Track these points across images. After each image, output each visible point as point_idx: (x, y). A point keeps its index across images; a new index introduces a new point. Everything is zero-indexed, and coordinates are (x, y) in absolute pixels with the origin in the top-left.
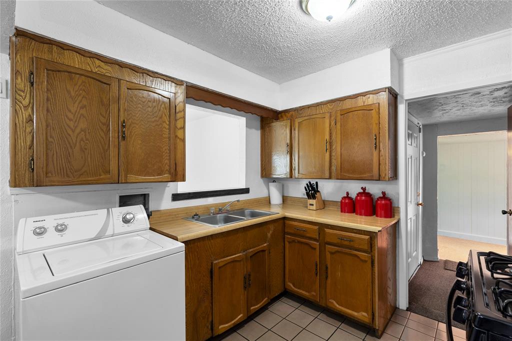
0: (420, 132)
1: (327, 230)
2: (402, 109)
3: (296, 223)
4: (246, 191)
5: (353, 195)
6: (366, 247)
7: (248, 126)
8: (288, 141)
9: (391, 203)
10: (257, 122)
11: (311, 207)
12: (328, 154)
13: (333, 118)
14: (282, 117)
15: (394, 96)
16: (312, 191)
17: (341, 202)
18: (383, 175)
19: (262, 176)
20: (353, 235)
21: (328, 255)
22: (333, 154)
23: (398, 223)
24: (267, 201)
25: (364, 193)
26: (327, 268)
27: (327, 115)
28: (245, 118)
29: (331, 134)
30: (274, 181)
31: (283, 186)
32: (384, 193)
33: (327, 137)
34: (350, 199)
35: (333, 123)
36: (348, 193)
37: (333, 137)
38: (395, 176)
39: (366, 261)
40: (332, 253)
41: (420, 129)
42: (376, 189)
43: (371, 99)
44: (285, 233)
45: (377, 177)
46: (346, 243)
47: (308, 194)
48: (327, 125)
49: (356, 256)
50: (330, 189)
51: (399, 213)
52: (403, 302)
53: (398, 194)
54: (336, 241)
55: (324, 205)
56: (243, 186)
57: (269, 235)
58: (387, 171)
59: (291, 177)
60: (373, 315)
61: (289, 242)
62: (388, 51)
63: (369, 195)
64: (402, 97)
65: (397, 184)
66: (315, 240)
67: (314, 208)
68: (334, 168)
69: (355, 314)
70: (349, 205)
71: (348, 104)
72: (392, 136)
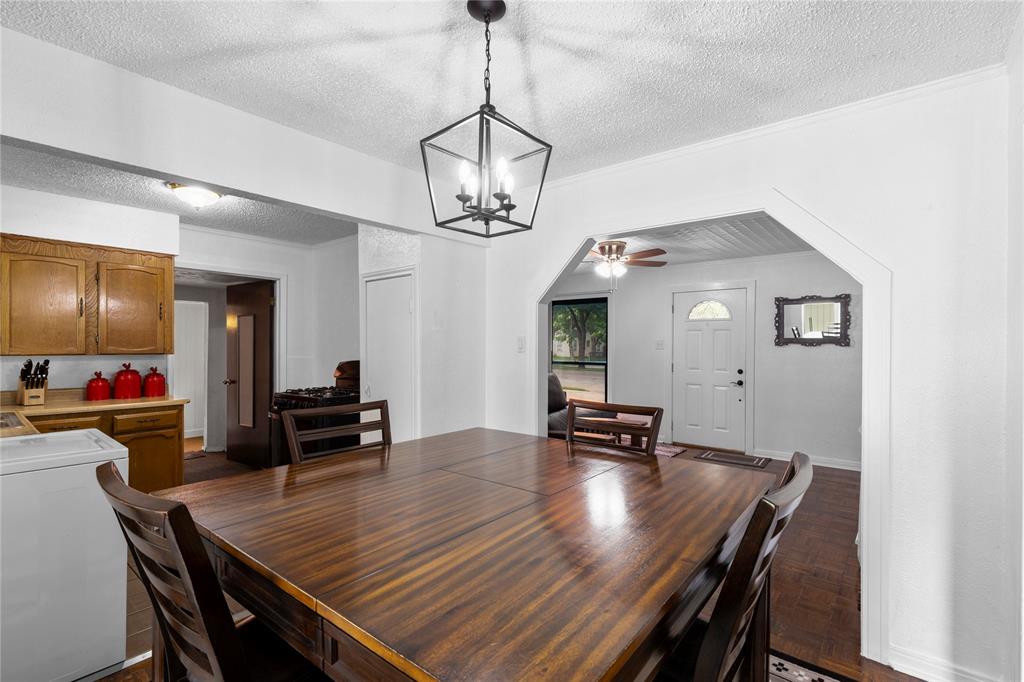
1: (118, 417)
9: (164, 379)
11: (34, 401)
12: (83, 320)
13: (90, 270)
18: (167, 348)
20: (157, 413)
22: (92, 320)
27: (82, 265)
29: (86, 291)
32: (154, 369)
33: (83, 295)
34: (105, 380)
35: (90, 277)
36: (97, 374)
37: (92, 296)
43: (153, 262)
45: (161, 350)
46: (148, 424)
47: (25, 381)
50: (65, 371)
55: (57, 395)
63: (135, 373)
68: (92, 339)
70: (108, 388)
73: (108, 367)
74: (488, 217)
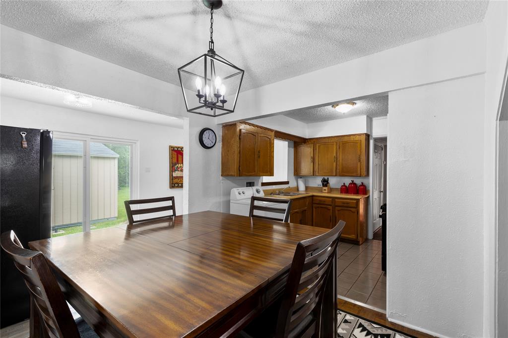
0: (382, 150)
1: (336, 200)
2: (372, 142)
3: (320, 198)
4: (287, 183)
5: (347, 185)
6: (355, 206)
7: (289, 146)
8: (312, 155)
9: (366, 188)
10: (292, 144)
11: (325, 191)
12: (335, 163)
13: (338, 145)
14: (308, 141)
15: (368, 136)
16: (325, 183)
17: (341, 188)
18: (362, 174)
19: (294, 175)
20: (349, 201)
21: (337, 212)
22: (338, 163)
23: (369, 197)
24: (297, 189)
25: (353, 183)
26: (336, 218)
27: (335, 144)
28: (287, 142)
29: (336, 153)
30: (301, 178)
31: (305, 180)
32: (362, 183)
33: (335, 155)
34: (346, 186)
35: (338, 147)
36: (344, 184)
37: (338, 154)
38: (368, 175)
39: (354, 212)
40: (338, 211)
41: (382, 148)
42: (358, 181)
43: (357, 138)
44: (313, 203)
45: (359, 175)
46: (345, 205)
47: (323, 184)
48: (335, 148)
49: (350, 210)
50: (334, 182)
51: (369, 192)
52: (370, 236)
53: (369, 183)
54: (341, 204)
55: (331, 190)
56: (286, 180)
57: (307, 203)
58: (364, 172)
59: (314, 175)
60: (357, 235)
61: (316, 208)
62: (366, 116)
63: (355, 184)
64: (372, 136)
65: (369, 179)
66: (330, 205)
67: (326, 191)
68: (338, 171)
69: (350, 236)
70: (345, 189)
71: (346, 139)
72: (367, 155)
73: (347, 181)
74: (212, 106)
